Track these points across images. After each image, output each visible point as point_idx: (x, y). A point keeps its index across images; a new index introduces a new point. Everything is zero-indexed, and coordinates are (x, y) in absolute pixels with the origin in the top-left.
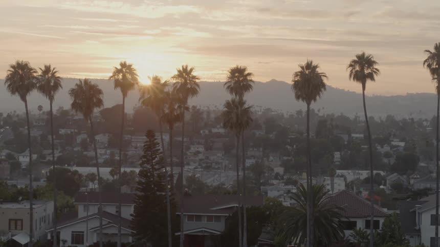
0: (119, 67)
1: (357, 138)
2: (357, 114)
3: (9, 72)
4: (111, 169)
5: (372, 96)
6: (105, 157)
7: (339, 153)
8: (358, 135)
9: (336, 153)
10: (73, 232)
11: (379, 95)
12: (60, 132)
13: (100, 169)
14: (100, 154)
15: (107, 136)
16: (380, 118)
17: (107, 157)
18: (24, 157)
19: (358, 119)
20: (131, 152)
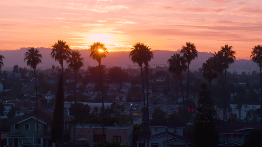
0: (186, 46)
1: (242, 85)
2: (235, 70)
3: (132, 50)
4: (111, 104)
5: (239, 59)
6: (94, 96)
7: (233, 94)
8: (242, 83)
9: (232, 94)
10: (152, 144)
11: (243, 59)
12: (67, 82)
13: (104, 103)
14: (91, 94)
15: (94, 84)
16: (249, 73)
17: (96, 96)
18: (48, 96)
19: (235, 73)
20: (109, 93)
